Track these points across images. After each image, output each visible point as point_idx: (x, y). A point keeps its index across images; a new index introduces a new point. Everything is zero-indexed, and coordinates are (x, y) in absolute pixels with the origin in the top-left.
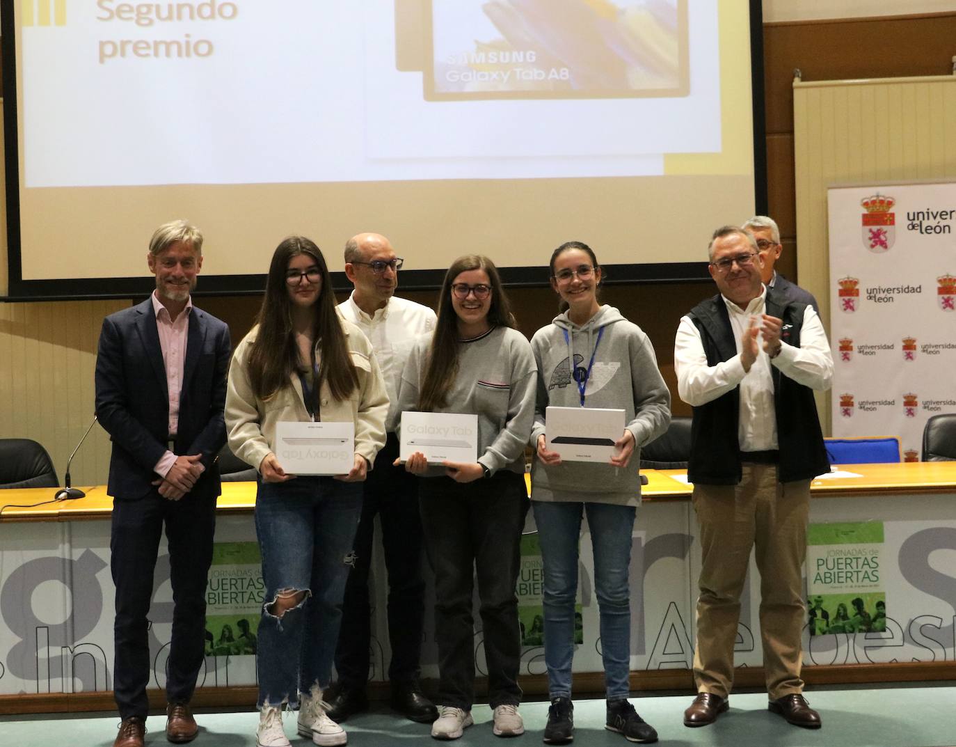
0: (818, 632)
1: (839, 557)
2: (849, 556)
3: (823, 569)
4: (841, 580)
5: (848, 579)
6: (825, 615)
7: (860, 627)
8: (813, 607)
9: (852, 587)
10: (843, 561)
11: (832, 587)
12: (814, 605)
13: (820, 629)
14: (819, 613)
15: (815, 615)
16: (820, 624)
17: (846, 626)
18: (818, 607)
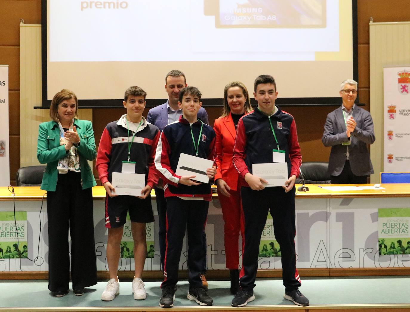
0: (382, 253)
1: (392, 222)
2: (396, 222)
3: (385, 227)
4: (393, 232)
5: (396, 232)
6: (386, 247)
7: (400, 252)
8: (381, 243)
9: (397, 235)
10: (394, 224)
11: (388, 235)
12: (381, 242)
13: (383, 252)
14: (383, 246)
15: (381, 247)
16: (383, 250)
17: (394, 252)
18: (383, 243)
